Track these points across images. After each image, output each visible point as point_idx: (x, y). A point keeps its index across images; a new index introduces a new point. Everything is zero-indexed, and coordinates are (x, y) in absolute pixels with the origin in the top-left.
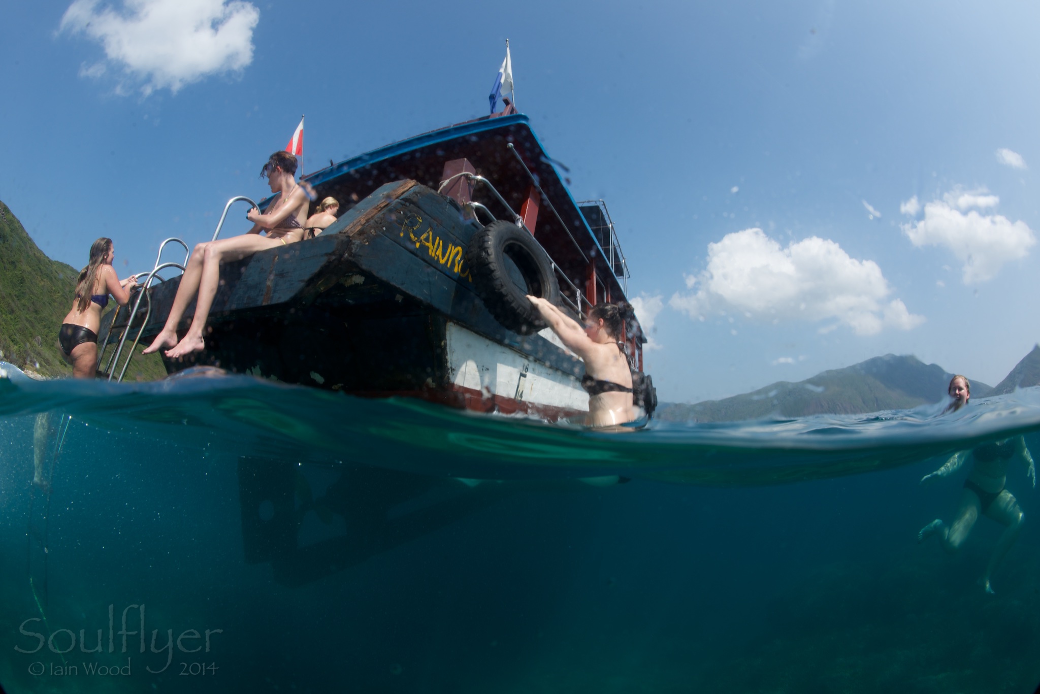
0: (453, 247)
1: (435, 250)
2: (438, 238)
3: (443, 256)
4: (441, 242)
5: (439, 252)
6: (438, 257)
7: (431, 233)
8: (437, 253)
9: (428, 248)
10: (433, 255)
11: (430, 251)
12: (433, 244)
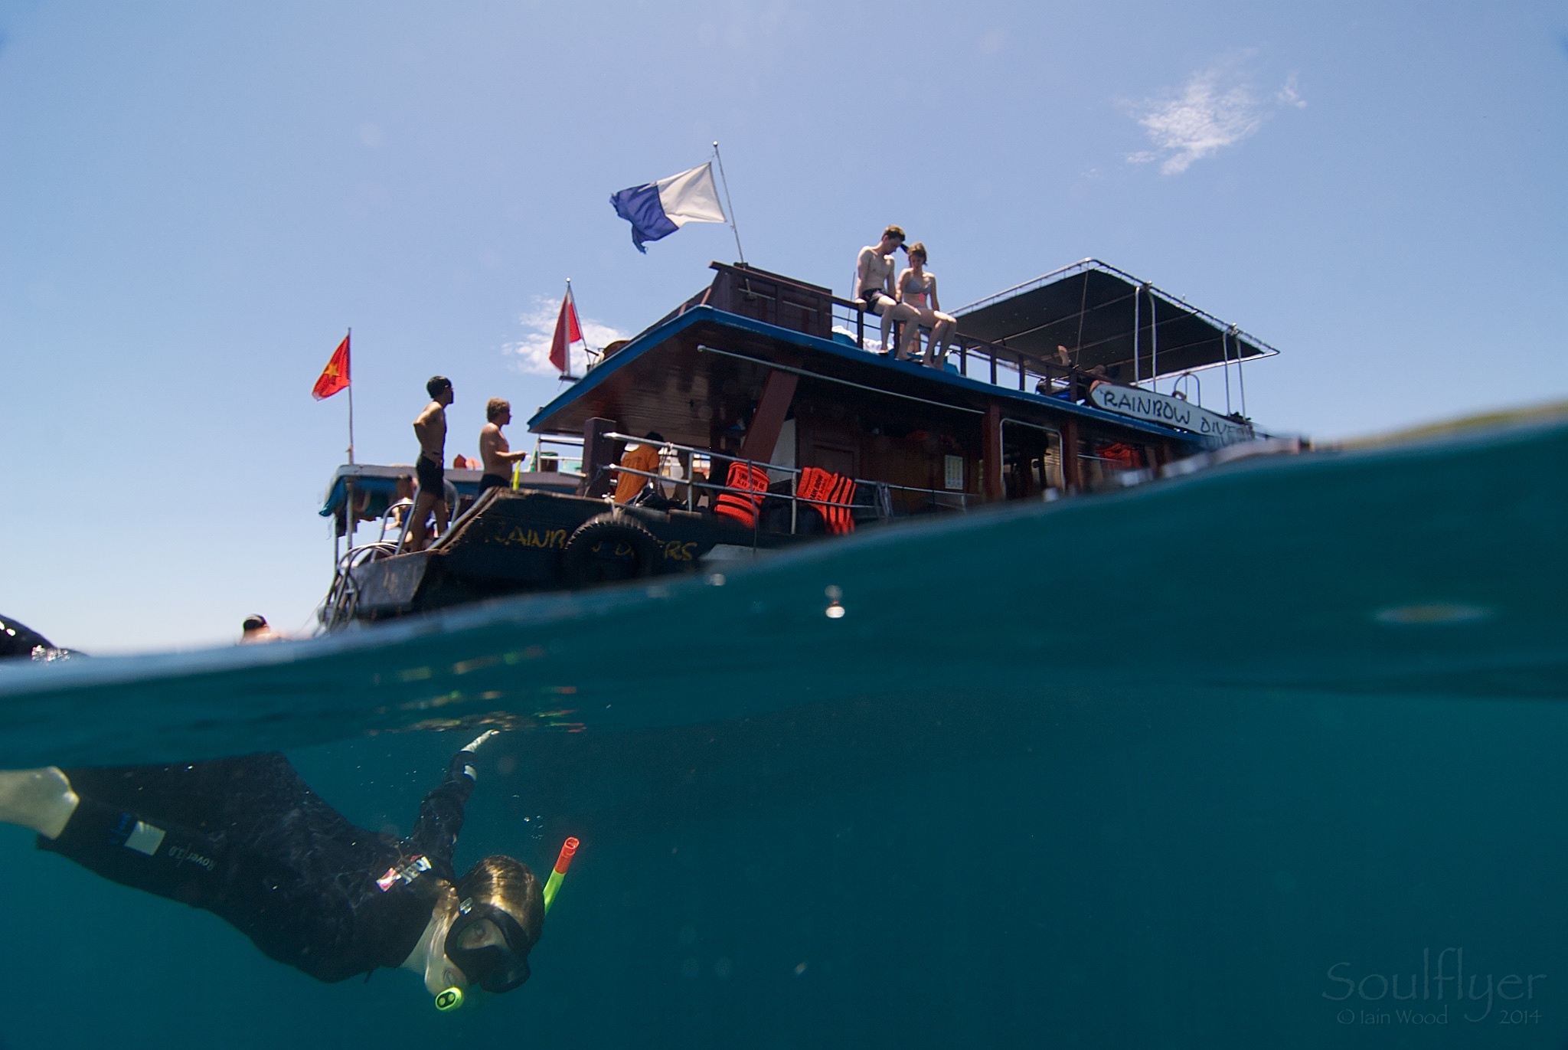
0: (552, 533)
1: (529, 541)
2: (530, 531)
3: (542, 543)
4: (536, 534)
5: (536, 541)
6: (535, 544)
7: (520, 530)
8: (534, 542)
9: (520, 542)
10: (529, 544)
11: (524, 543)
12: (526, 537)
